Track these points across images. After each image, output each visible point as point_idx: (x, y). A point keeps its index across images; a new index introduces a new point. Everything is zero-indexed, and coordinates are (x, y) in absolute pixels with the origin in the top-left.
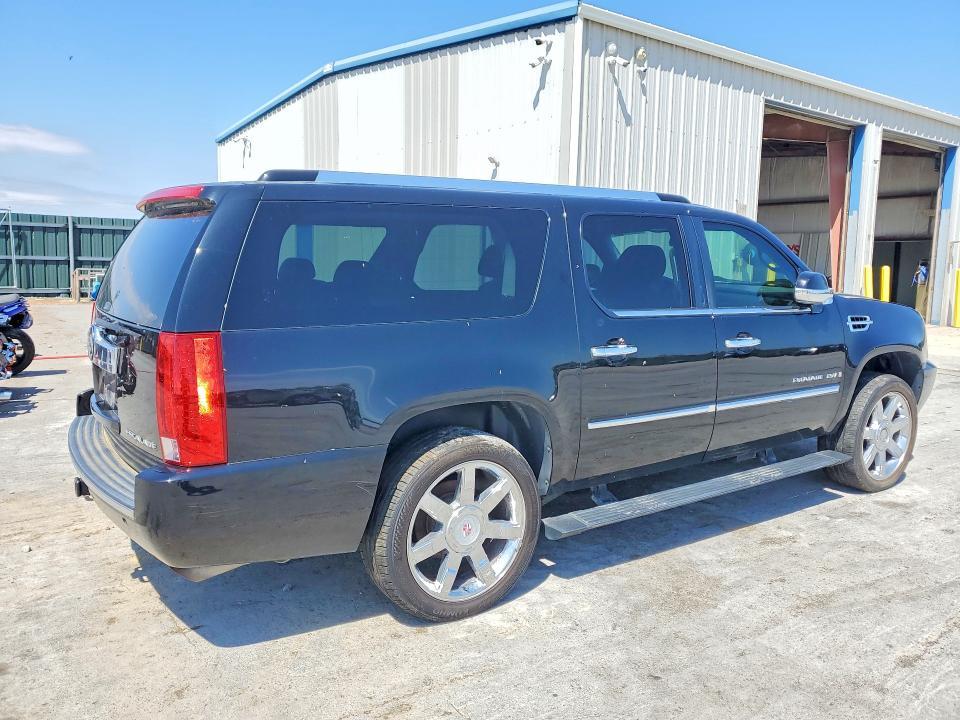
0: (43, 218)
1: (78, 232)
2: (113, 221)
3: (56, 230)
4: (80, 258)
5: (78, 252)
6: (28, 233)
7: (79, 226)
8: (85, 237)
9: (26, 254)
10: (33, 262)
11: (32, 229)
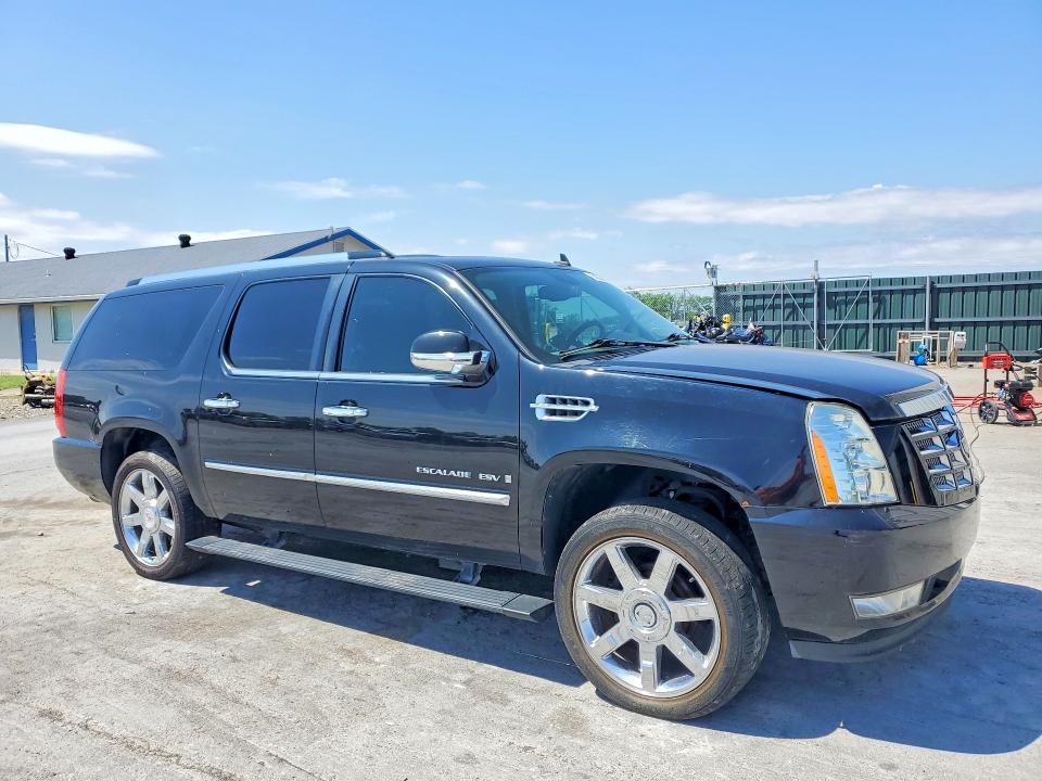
0: (903, 281)
1: (935, 292)
2: (976, 277)
3: (915, 292)
4: (937, 320)
5: (935, 312)
6: (888, 297)
7: (939, 286)
8: (944, 297)
9: (885, 318)
10: (891, 325)
11: (891, 292)
